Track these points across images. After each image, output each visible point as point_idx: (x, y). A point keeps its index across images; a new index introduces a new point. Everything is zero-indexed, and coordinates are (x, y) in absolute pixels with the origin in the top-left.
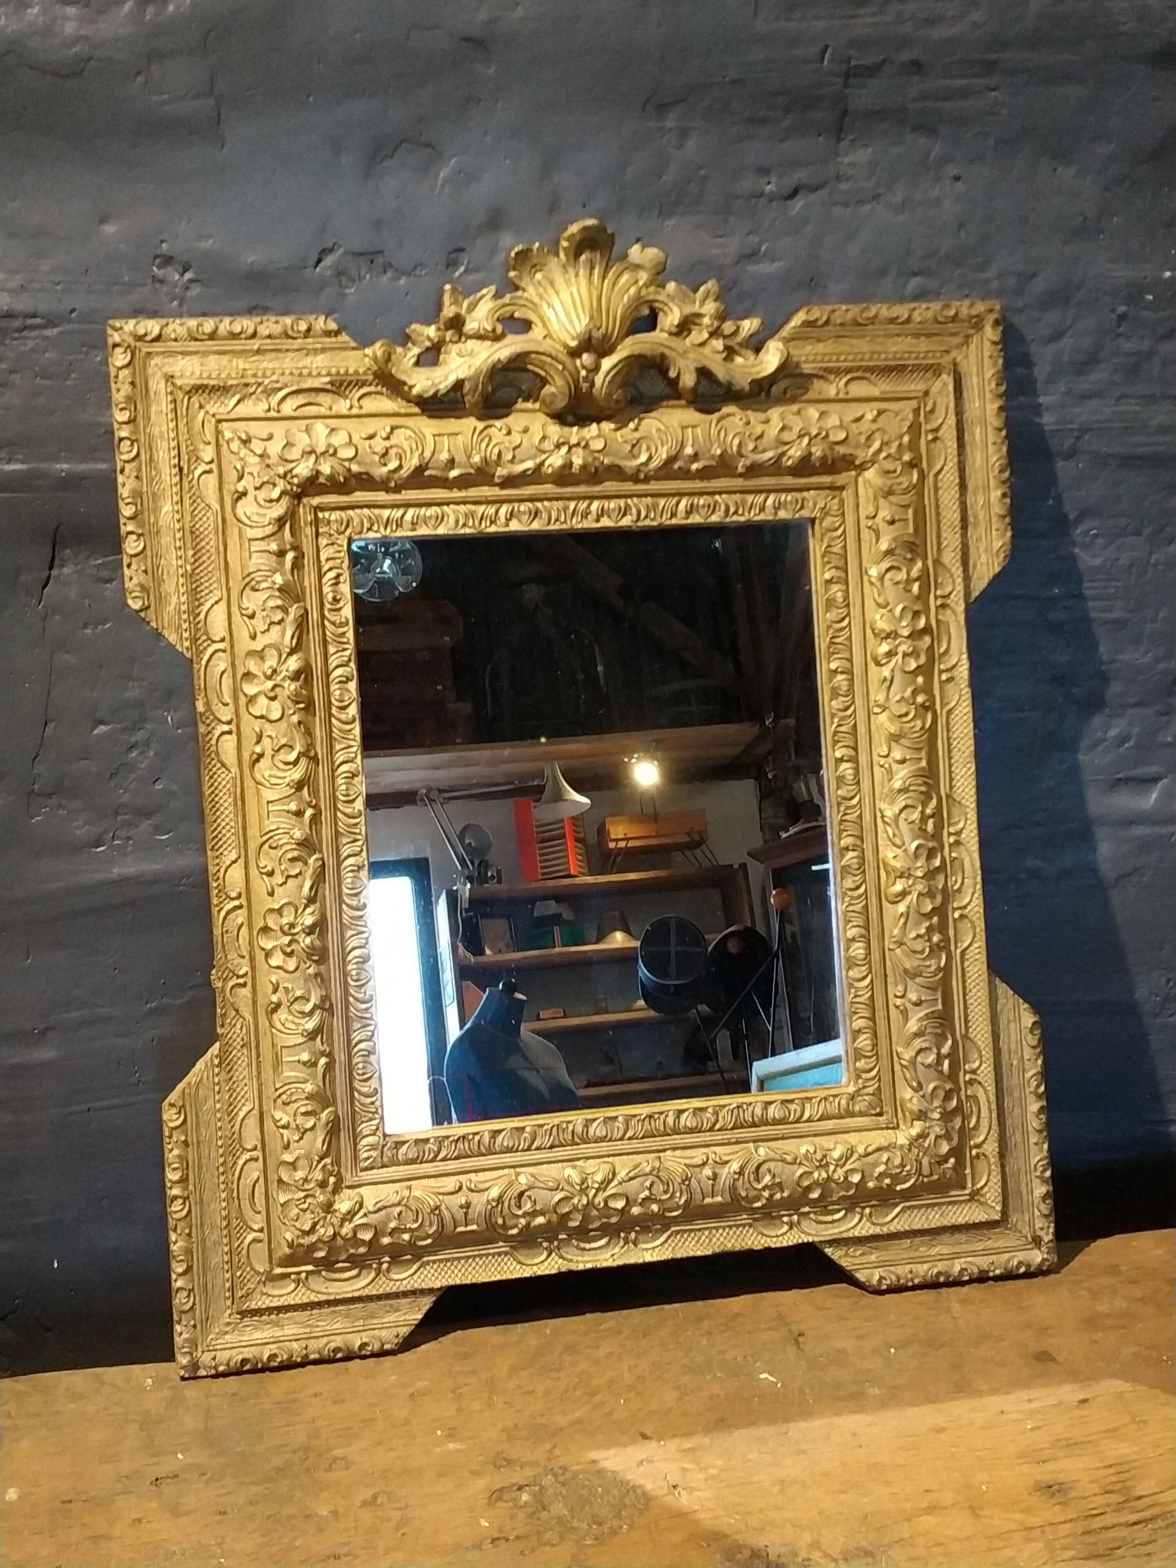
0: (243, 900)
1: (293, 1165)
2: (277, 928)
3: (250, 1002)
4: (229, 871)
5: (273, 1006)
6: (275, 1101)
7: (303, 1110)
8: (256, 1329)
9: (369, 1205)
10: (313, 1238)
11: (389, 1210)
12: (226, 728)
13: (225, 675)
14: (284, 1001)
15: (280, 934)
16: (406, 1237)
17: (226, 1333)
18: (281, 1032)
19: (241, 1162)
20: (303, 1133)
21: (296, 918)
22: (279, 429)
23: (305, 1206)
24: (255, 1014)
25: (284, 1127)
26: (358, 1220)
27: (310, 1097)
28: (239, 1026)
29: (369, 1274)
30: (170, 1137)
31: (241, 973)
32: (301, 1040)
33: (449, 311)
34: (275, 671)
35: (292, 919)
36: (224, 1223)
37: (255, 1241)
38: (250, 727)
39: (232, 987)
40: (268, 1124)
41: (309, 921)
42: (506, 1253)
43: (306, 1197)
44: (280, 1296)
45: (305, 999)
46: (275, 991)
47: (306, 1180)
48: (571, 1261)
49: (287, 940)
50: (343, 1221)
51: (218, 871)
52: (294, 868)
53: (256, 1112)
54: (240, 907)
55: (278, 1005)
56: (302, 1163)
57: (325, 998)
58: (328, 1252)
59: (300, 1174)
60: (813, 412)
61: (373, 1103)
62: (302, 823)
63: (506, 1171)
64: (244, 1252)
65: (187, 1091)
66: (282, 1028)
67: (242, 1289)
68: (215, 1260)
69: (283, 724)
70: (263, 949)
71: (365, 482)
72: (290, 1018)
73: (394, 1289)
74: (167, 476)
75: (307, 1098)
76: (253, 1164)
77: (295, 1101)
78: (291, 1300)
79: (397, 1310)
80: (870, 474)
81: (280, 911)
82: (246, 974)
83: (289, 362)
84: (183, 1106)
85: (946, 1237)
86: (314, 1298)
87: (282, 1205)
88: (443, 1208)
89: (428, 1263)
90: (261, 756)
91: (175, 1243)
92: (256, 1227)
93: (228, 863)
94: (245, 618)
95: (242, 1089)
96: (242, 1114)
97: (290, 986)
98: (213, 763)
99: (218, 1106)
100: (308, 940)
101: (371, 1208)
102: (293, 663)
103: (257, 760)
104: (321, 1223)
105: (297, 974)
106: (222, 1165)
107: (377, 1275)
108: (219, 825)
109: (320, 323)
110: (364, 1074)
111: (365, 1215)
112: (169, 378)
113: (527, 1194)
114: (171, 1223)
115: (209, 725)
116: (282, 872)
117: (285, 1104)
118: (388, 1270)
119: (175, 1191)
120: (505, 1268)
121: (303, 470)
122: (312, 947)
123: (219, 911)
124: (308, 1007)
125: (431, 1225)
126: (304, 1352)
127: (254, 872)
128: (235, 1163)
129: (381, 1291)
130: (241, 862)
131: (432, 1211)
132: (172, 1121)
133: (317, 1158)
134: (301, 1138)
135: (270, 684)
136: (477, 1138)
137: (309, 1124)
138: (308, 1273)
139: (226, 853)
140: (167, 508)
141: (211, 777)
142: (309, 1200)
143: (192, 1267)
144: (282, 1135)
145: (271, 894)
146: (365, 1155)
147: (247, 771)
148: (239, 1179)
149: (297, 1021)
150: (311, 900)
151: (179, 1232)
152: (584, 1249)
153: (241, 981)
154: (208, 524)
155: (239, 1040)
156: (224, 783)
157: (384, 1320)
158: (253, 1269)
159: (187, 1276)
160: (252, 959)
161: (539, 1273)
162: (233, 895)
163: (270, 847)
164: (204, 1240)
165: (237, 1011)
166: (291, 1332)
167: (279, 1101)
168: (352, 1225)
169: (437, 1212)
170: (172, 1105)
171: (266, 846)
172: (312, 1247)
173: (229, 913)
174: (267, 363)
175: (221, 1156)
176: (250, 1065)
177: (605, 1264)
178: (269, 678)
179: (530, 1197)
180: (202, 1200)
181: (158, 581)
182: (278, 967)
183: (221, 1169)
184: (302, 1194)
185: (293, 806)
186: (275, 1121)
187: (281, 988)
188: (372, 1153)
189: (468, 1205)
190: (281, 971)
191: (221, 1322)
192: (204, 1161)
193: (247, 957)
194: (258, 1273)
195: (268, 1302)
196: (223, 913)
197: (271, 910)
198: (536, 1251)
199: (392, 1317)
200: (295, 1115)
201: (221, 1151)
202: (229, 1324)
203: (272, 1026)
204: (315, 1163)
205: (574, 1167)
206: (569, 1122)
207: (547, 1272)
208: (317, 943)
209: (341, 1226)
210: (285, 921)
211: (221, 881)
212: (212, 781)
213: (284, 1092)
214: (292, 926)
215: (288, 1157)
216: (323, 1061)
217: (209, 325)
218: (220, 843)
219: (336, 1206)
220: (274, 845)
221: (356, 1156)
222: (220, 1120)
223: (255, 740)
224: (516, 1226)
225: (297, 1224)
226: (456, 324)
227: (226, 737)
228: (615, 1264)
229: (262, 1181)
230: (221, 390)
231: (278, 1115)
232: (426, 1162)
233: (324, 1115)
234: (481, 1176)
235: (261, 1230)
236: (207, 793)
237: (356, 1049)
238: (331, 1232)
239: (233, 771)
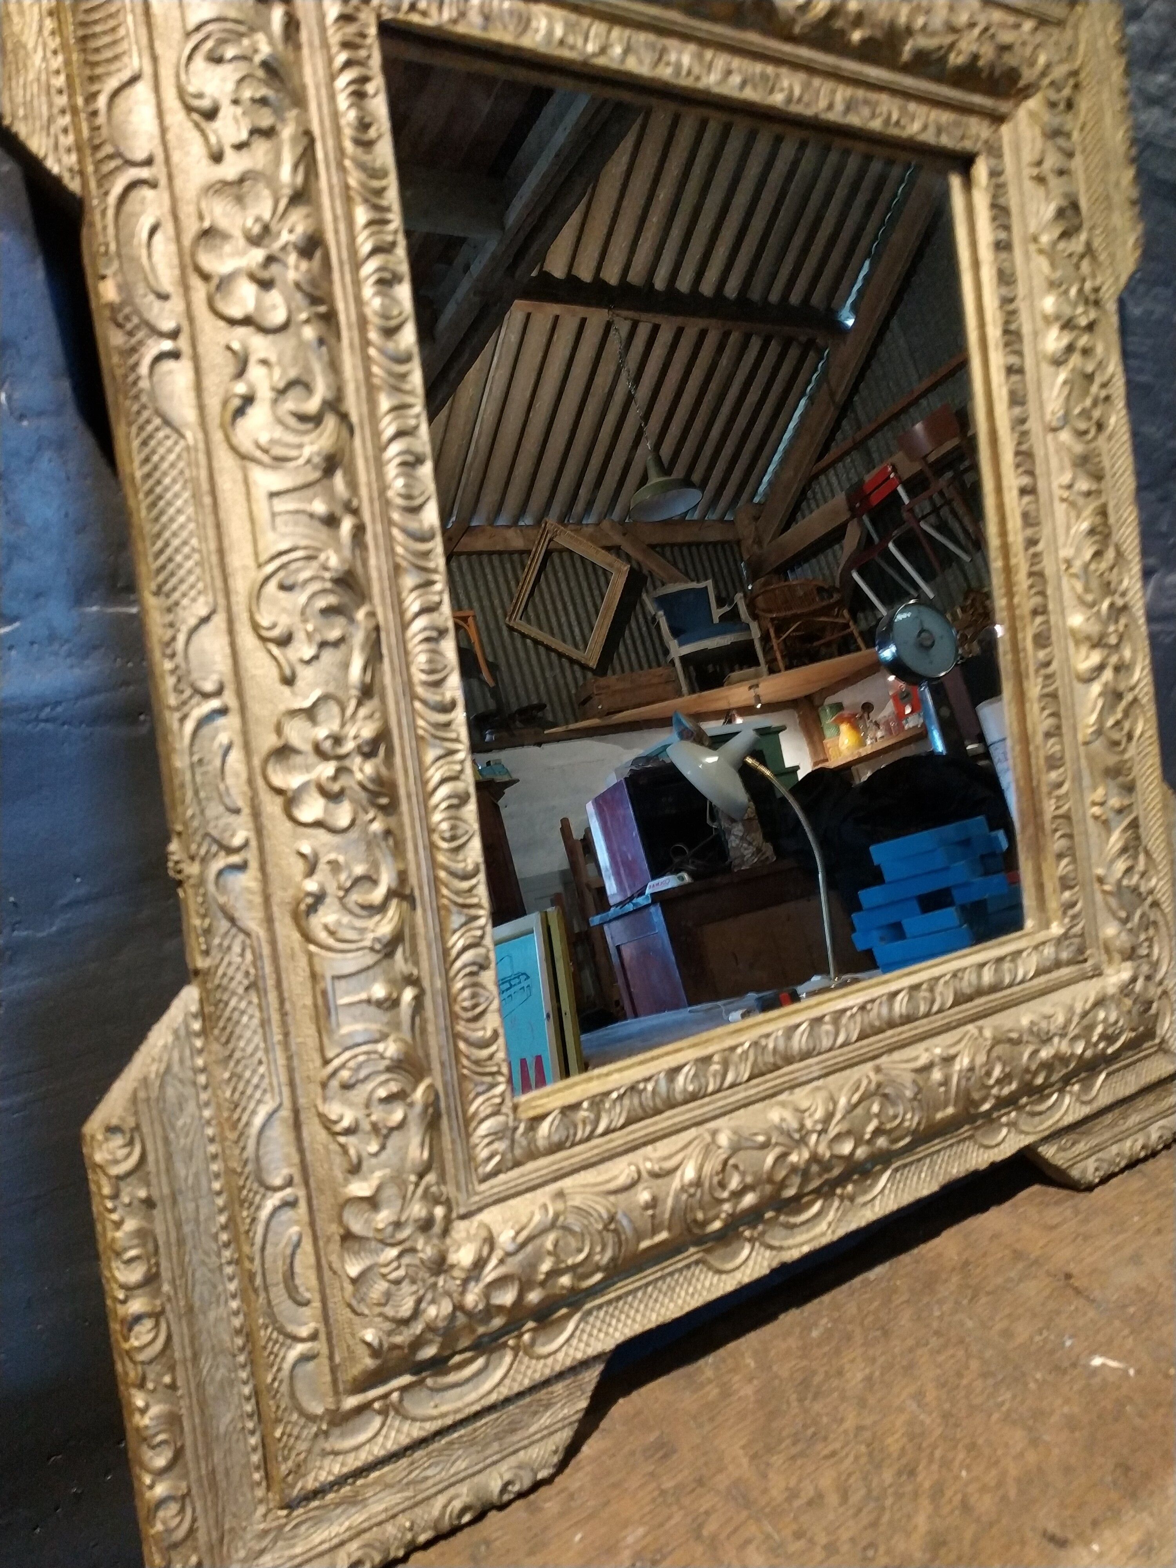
0: (229, 698)
1: (372, 1202)
2: (307, 747)
3: (258, 900)
4: (195, 638)
5: (309, 900)
6: (324, 1085)
7: (382, 1093)
8: (317, 1522)
9: (505, 1238)
10: (418, 1328)
11: (537, 1240)
12: (167, 345)
13: (160, 234)
14: (332, 888)
15: (312, 758)
16: (565, 1280)
17: (262, 1552)
18: (329, 949)
19: (264, 1214)
20: (386, 1137)
21: (343, 725)
23: (401, 1272)
24: (269, 921)
25: (348, 1132)
26: (490, 1274)
27: (397, 1066)
28: (237, 949)
29: (502, 1358)
30: (115, 1196)
31: (237, 841)
32: (370, 959)
34: (266, 229)
35: (335, 726)
36: (239, 1341)
37: (305, 1358)
38: (222, 341)
39: (220, 873)
40: (313, 1131)
41: (368, 731)
42: (697, 1263)
43: (399, 1256)
44: (357, 1448)
45: (369, 879)
46: (311, 870)
47: (396, 1224)
48: (781, 1248)
49: (328, 769)
50: (466, 1280)
51: (174, 639)
52: (332, 627)
53: (286, 1113)
54: (223, 711)
55: (319, 898)
56: (390, 1192)
57: (402, 877)
58: (442, 1343)
59: (385, 1216)
61: (491, 1057)
62: (337, 539)
63: (693, 1132)
64: (284, 1388)
65: (142, 1094)
66: (331, 942)
67: (286, 1459)
68: (225, 1419)
69: (286, 342)
70: (279, 792)
72: (346, 919)
73: (547, 1372)
75: (388, 1069)
76: (287, 1214)
77: (367, 1078)
78: (378, 1450)
79: (548, 1406)
80: (1033, 103)
81: (310, 714)
82: (246, 845)
84: (137, 1128)
85: (1138, 1102)
86: (417, 1431)
87: (354, 1281)
88: (619, 1216)
89: (589, 1313)
90: (248, 400)
91: (143, 1411)
92: (304, 1332)
93: (192, 621)
94: (196, 116)
95: (254, 1072)
96: (258, 1121)
97: (341, 859)
98: (146, 414)
99: (207, 1113)
100: (369, 768)
101: (508, 1247)
102: (298, 223)
103: (240, 412)
104: (430, 1296)
105: (354, 834)
106: (224, 1228)
107: (516, 1356)
108: (167, 544)
110: (475, 1006)
111: (500, 1261)
113: (731, 1162)
114: (126, 1370)
115: (131, 334)
116: (309, 636)
117: (346, 1087)
118: (533, 1342)
119: (136, 1306)
120: (699, 1287)
122: (378, 780)
123: (183, 719)
124: (378, 895)
125: (603, 1249)
126: (409, 1536)
127: (247, 640)
128: (254, 1220)
129: (527, 1383)
130: (219, 620)
131: (604, 1226)
132: (116, 1162)
133: (413, 1178)
134: (383, 1147)
135: (258, 255)
136: (650, 1087)
137: (398, 1115)
138: (404, 1389)
139: (185, 602)
141: (145, 443)
142: (406, 1260)
143: (182, 1447)
144: (344, 1148)
145: (289, 681)
146: (484, 1154)
147: (217, 436)
148: (263, 1249)
149: (359, 923)
150: (367, 692)
151: (150, 1386)
152: (794, 1226)
153: (235, 859)
155: (239, 976)
156: (172, 457)
157: (532, 1429)
158: (302, 1413)
159: (177, 1470)
160: (256, 814)
161: (746, 1280)
162: (209, 686)
163: (283, 587)
164: (200, 1386)
165: (232, 920)
166: (382, 1507)
167: (334, 1084)
168: (481, 1285)
169: (611, 1225)
170: (112, 1130)
171: (272, 585)
172: (418, 1343)
173: (203, 722)
175: (221, 1211)
176: (265, 1023)
177: (824, 1241)
178: (255, 241)
179: (736, 1167)
180: (190, 1309)
182: (318, 824)
183: (224, 1237)
184: (394, 1252)
185: (320, 507)
186: (327, 1124)
187: (322, 867)
188: (497, 1146)
189: (653, 1202)
190: (321, 833)
191: (248, 1536)
192: (187, 1229)
193: (246, 811)
194: (312, 1418)
195: (337, 1468)
196: (189, 726)
197: (293, 713)
198: (738, 1247)
199: (545, 1419)
200: (368, 1105)
201: (220, 1201)
202: (265, 1532)
203: (308, 938)
204: (411, 1188)
205: (783, 1104)
206: (767, 1036)
207: (756, 1275)
208: (384, 771)
209: (464, 1291)
210: (321, 732)
211: (179, 659)
212: (147, 450)
213: (343, 1066)
214: (337, 740)
215: (360, 1188)
216: (408, 995)
218: (174, 581)
219: (452, 1258)
220: (288, 582)
221: (470, 1158)
222: (212, 1140)
223: (231, 369)
224: (717, 1217)
225: (387, 1311)
227: (169, 365)
228: (835, 1238)
229: (307, 1246)
231: (333, 1110)
232: (581, 1142)
233: (419, 1094)
234: (663, 1147)
235: (314, 1337)
236: (138, 474)
237: (458, 964)
238: (446, 1307)
239: (189, 435)
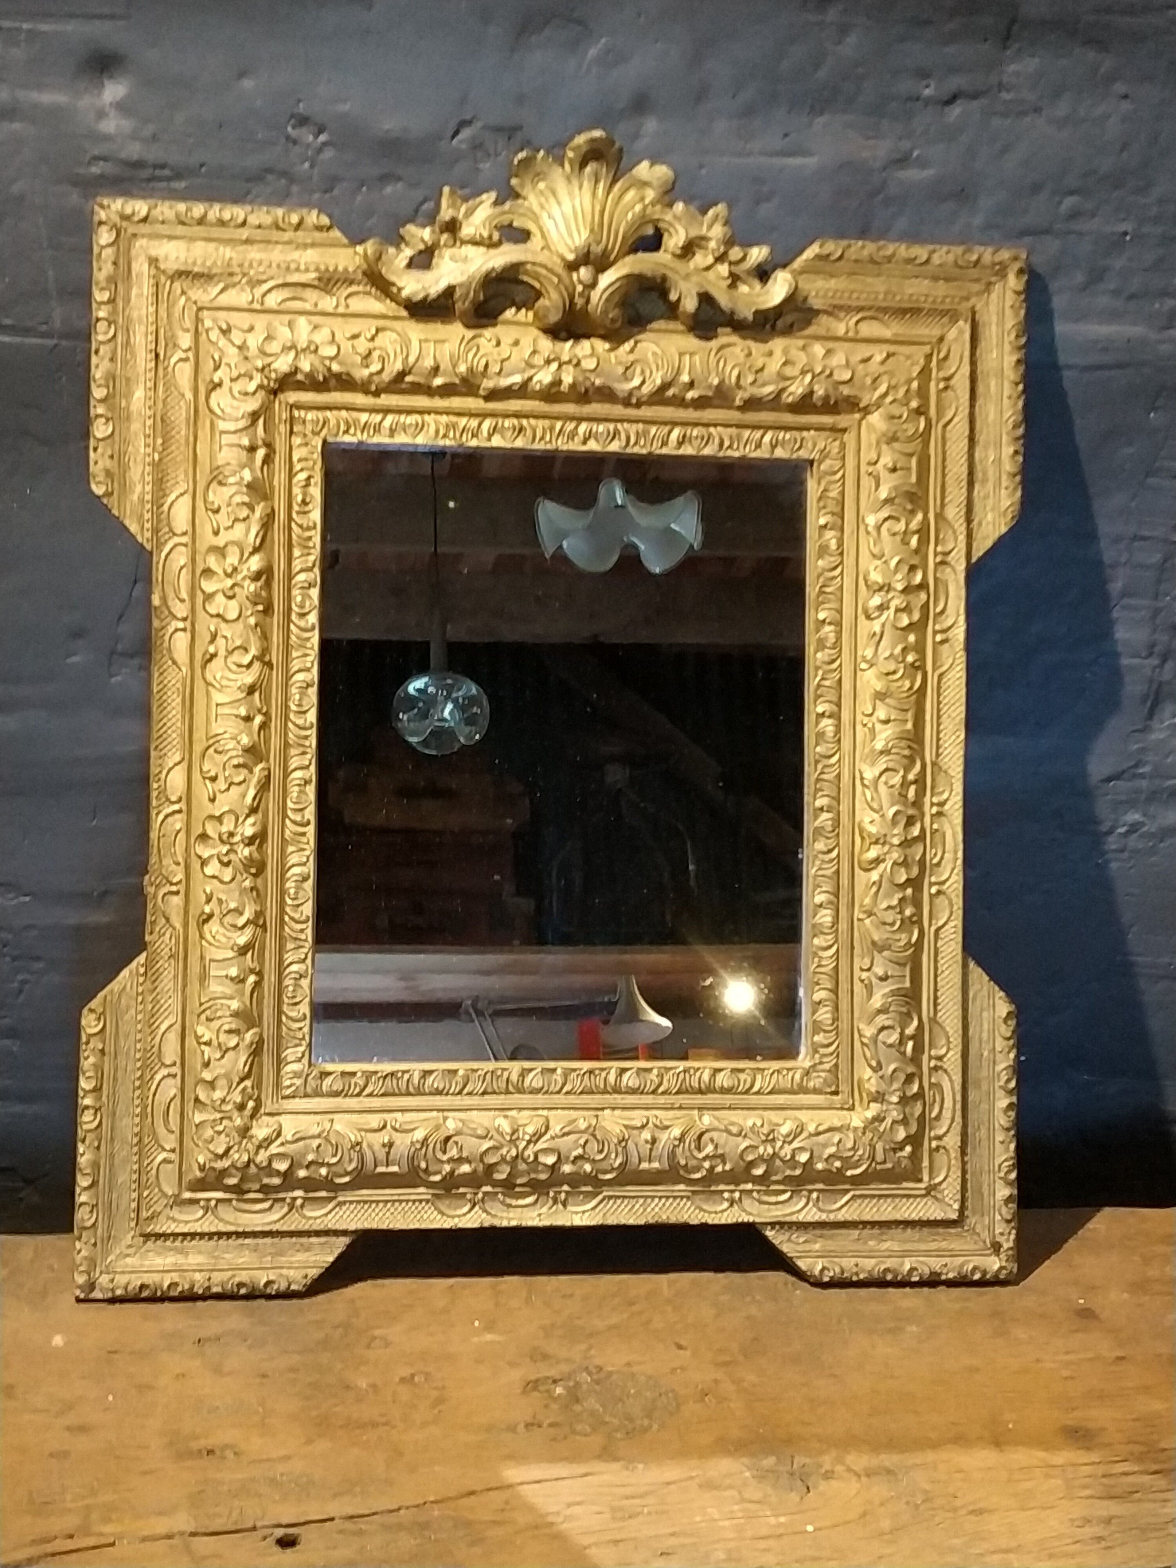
0: (183, 805)
1: (212, 1085)
2: (216, 837)
3: (182, 912)
4: (172, 773)
5: (205, 917)
6: (199, 1016)
7: (226, 1027)
8: (159, 1254)
9: (288, 1135)
10: (225, 1163)
11: (308, 1141)
12: (181, 625)
13: (184, 571)
14: (217, 912)
15: (218, 842)
16: (323, 1171)
17: (128, 1255)
18: (210, 944)
19: (158, 1077)
20: (225, 1052)
21: (236, 826)
22: (261, 322)
23: (220, 1128)
24: (186, 924)
25: (205, 1044)
26: (274, 1149)
27: (236, 1014)
28: (168, 935)
29: (282, 1208)
30: (87, 1043)
31: (175, 880)
32: (231, 954)
33: (446, 213)
34: (235, 569)
35: (232, 828)
36: (135, 1140)
37: (165, 1161)
38: (206, 625)
39: (165, 894)
40: (190, 1041)
41: (249, 831)
42: (427, 1201)
43: (222, 1119)
44: (187, 1222)
45: (239, 912)
46: (209, 900)
47: (223, 1101)
48: (495, 1216)
49: (225, 849)
50: (259, 1147)
51: (160, 772)
52: (239, 774)
53: (178, 1026)
54: (180, 811)
55: (210, 916)
56: (222, 1082)
57: (259, 914)
58: (241, 1180)
59: (218, 1094)
60: (819, 349)
61: (301, 1029)
62: (251, 727)
63: (435, 1114)
64: (154, 1172)
65: (109, 998)
66: (212, 941)
67: (147, 1210)
68: (122, 1178)
69: (240, 626)
70: (200, 857)
71: (345, 382)
72: (222, 930)
73: (306, 1228)
74: (143, 360)
75: (231, 1016)
76: (169, 1081)
77: (220, 1017)
78: (197, 1228)
79: (308, 1250)
80: (876, 419)
81: (219, 819)
82: (180, 881)
83: (277, 255)
84: (103, 1013)
85: (897, 1232)
86: (223, 1228)
87: (197, 1126)
88: (364, 1145)
89: (345, 1203)
90: (214, 656)
91: (82, 1155)
92: (168, 1148)
93: (171, 765)
94: (210, 513)
95: (166, 1002)
96: (163, 1027)
97: (224, 899)
98: (164, 660)
99: (139, 1017)
100: (246, 852)
101: (289, 1138)
102: (255, 563)
103: (210, 660)
104: (236, 1148)
105: (233, 884)
106: (138, 1079)
107: (290, 1210)
108: (165, 724)
109: (313, 217)
110: (294, 997)
111: (282, 1144)
112: (153, 261)
113: (454, 1139)
114: (80, 1134)
115: (162, 620)
116: (226, 778)
117: (208, 1019)
118: (302, 1206)
119: (87, 1101)
120: (425, 1217)
121: (283, 364)
122: (250, 859)
123: (157, 814)
124: (241, 921)
125: (350, 1161)
126: (206, 1284)
127: (196, 776)
128: (152, 1078)
129: (293, 1228)
130: (185, 765)
131: (352, 1147)
132: (90, 1027)
133: (237, 1079)
134: (223, 1057)
135: (229, 582)
136: (406, 1076)
137: (232, 1044)
138: (219, 1201)
139: (169, 754)
140: (139, 394)
141: (161, 674)
142: (225, 1123)
143: (98, 1181)
144: (203, 1052)
145: (213, 800)
146: (288, 1083)
147: (198, 671)
148: (154, 1094)
149: (228, 934)
150: (253, 810)
151: (87, 1142)
152: (510, 1205)
153: (174, 888)
154: (180, 414)
155: (167, 949)
156: (173, 682)
157: (293, 1259)
158: (161, 1190)
159: (93, 1190)
160: (187, 867)
161: (460, 1225)
162: (174, 799)
163: (216, 751)
164: (112, 1156)
165: (168, 920)
166: (196, 1261)
167: (203, 1017)
168: (268, 1153)
169: (357, 1148)
170: (91, 1011)
171: (211, 750)
172: (224, 1173)
173: (166, 817)
174: (254, 254)
175: (139, 1069)
176: (176, 977)
177: (530, 1223)
178: (229, 576)
179: (456, 1143)
180: (114, 1114)
181: (123, 467)
182: (214, 877)
183: (137, 1083)
184: (219, 1116)
185: (243, 712)
186: (197, 1038)
187: (214, 899)
188: (295, 1081)
189: (391, 1145)
190: (215, 881)
191: (123, 1243)
192: (120, 1073)
193: (183, 864)
194: (165, 1195)
195: (173, 1228)
196: (161, 817)
197: (211, 817)
198: (460, 1202)
199: (302, 1257)
200: (218, 1032)
201: (139, 1064)
202: (130, 1246)
203: (202, 937)
204: (234, 1085)
205: (506, 1117)
206: (504, 1070)
207: (469, 1225)
208: (256, 855)
209: (257, 1153)
210: (224, 829)
211: (162, 783)
212: (161, 678)
213: (210, 1008)
214: (231, 834)
215: (207, 1076)
216: (252, 979)
217: (198, 210)
218: (165, 743)
219: (253, 1132)
220: (220, 749)
221: (278, 1084)
222: (140, 1031)
223: (209, 638)
224: (439, 1172)
225: (211, 1147)
226: (452, 227)
227: (180, 634)
228: (541, 1224)
229: (178, 1100)
230: (205, 277)
231: (200, 1030)
232: (352, 1096)
233: (248, 1036)
234: (409, 1116)
235: (173, 1151)
236: (155, 691)
237: (287, 971)
238: (245, 1158)
239: (184, 669)
